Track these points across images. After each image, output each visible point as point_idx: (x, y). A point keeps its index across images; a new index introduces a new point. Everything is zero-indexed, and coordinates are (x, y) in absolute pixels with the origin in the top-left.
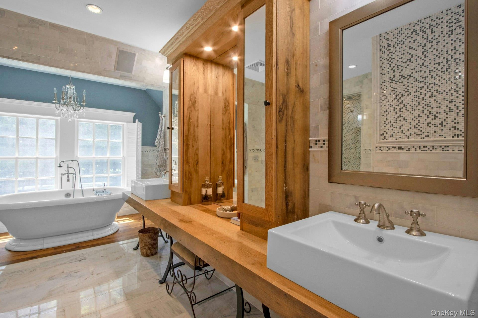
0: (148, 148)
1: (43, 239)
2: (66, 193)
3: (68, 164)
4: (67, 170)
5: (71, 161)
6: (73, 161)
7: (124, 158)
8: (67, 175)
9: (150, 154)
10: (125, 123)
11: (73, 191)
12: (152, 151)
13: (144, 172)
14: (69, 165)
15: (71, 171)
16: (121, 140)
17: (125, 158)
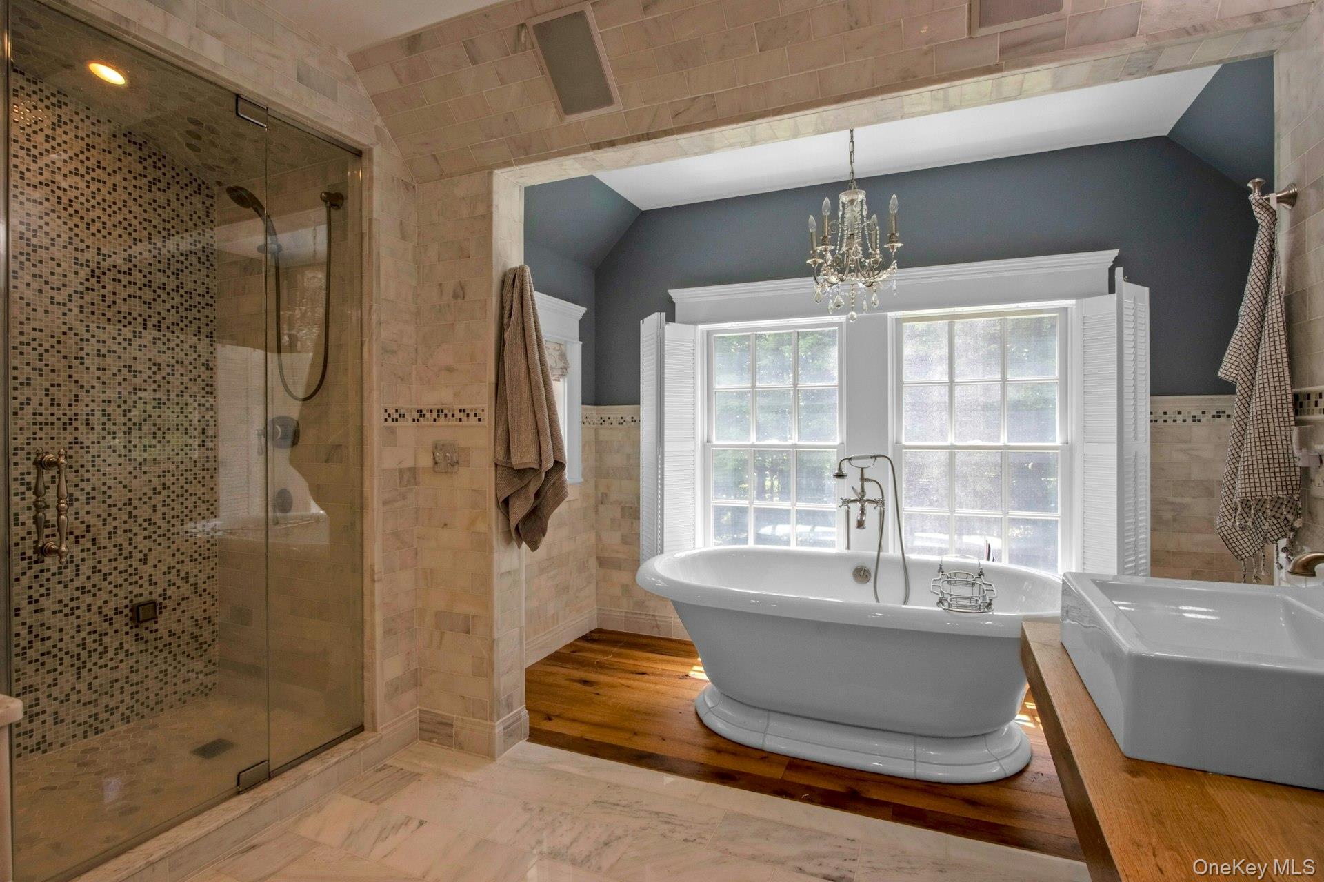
0: (1189, 404)
1: (766, 713)
2: (856, 564)
3: (862, 469)
4: (859, 490)
5: (872, 457)
6: (876, 457)
7: (1068, 447)
8: (858, 505)
9: (1199, 431)
10: (1071, 302)
11: (875, 561)
12: (1208, 416)
13: (1168, 515)
14: (865, 470)
15: (872, 492)
16: (1057, 376)
17: (1071, 449)
